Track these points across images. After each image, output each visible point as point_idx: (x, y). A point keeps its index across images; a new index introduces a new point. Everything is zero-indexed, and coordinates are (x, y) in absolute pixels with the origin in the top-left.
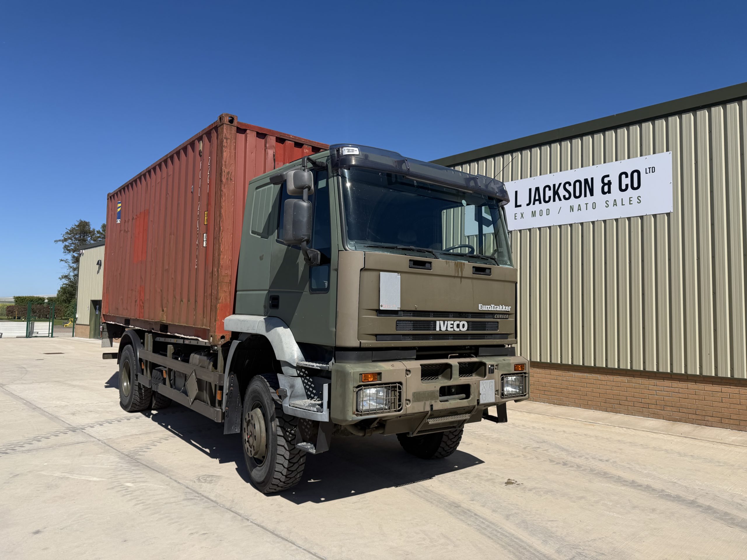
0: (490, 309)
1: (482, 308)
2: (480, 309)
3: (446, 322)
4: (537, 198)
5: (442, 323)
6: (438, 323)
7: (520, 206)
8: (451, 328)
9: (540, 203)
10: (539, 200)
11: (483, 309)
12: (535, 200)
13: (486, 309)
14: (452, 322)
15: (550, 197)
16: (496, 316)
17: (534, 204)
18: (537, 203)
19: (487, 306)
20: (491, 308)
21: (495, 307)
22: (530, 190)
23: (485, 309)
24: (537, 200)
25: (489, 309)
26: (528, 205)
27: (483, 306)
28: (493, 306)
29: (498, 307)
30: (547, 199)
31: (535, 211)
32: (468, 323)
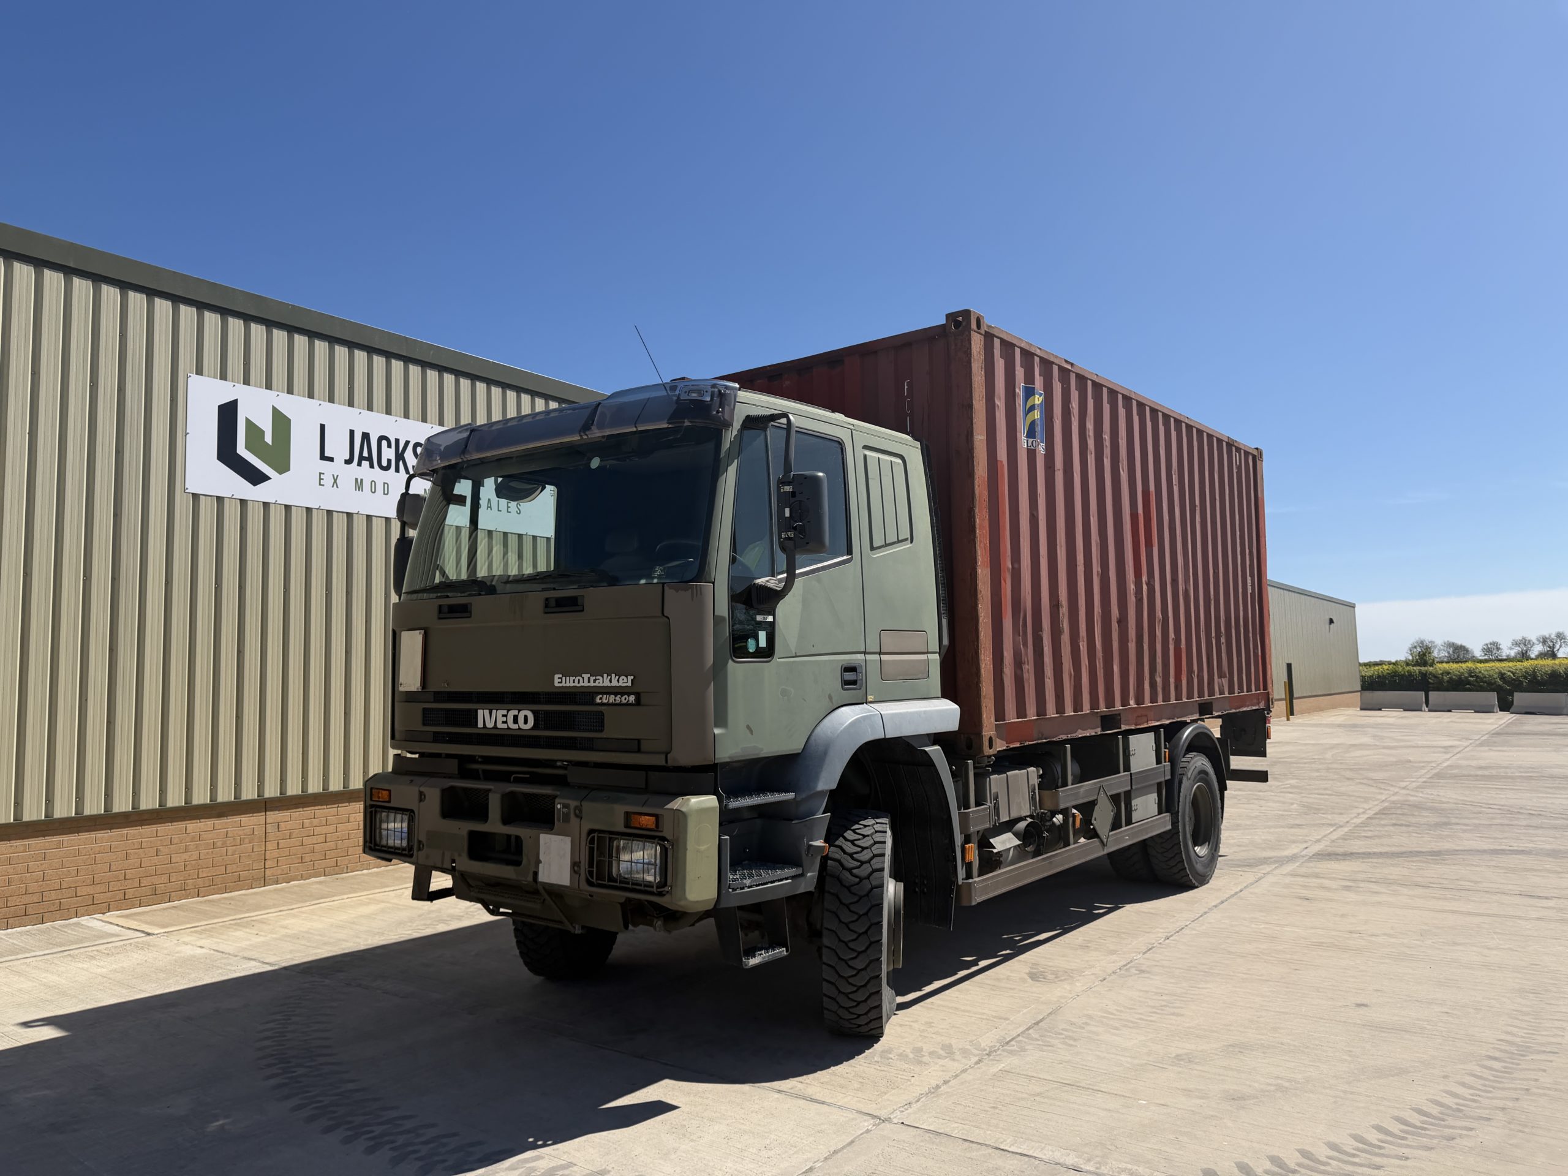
0: (582, 682)
1: (561, 683)
2: (557, 685)
3: (494, 712)
4: (365, 454)
5: (487, 712)
6: (480, 714)
7: (331, 459)
8: (503, 722)
9: (372, 466)
10: (370, 459)
11: (564, 685)
12: (361, 458)
13: (573, 685)
14: (505, 712)
15: (389, 461)
16: (601, 699)
17: (359, 464)
18: (365, 464)
19: (573, 678)
20: (587, 682)
21: (594, 680)
22: (352, 432)
23: (568, 684)
24: (366, 459)
25: (577, 684)
26: (348, 462)
27: (564, 678)
28: (587, 678)
29: (602, 679)
30: (385, 463)
31: (362, 480)
32: (535, 713)
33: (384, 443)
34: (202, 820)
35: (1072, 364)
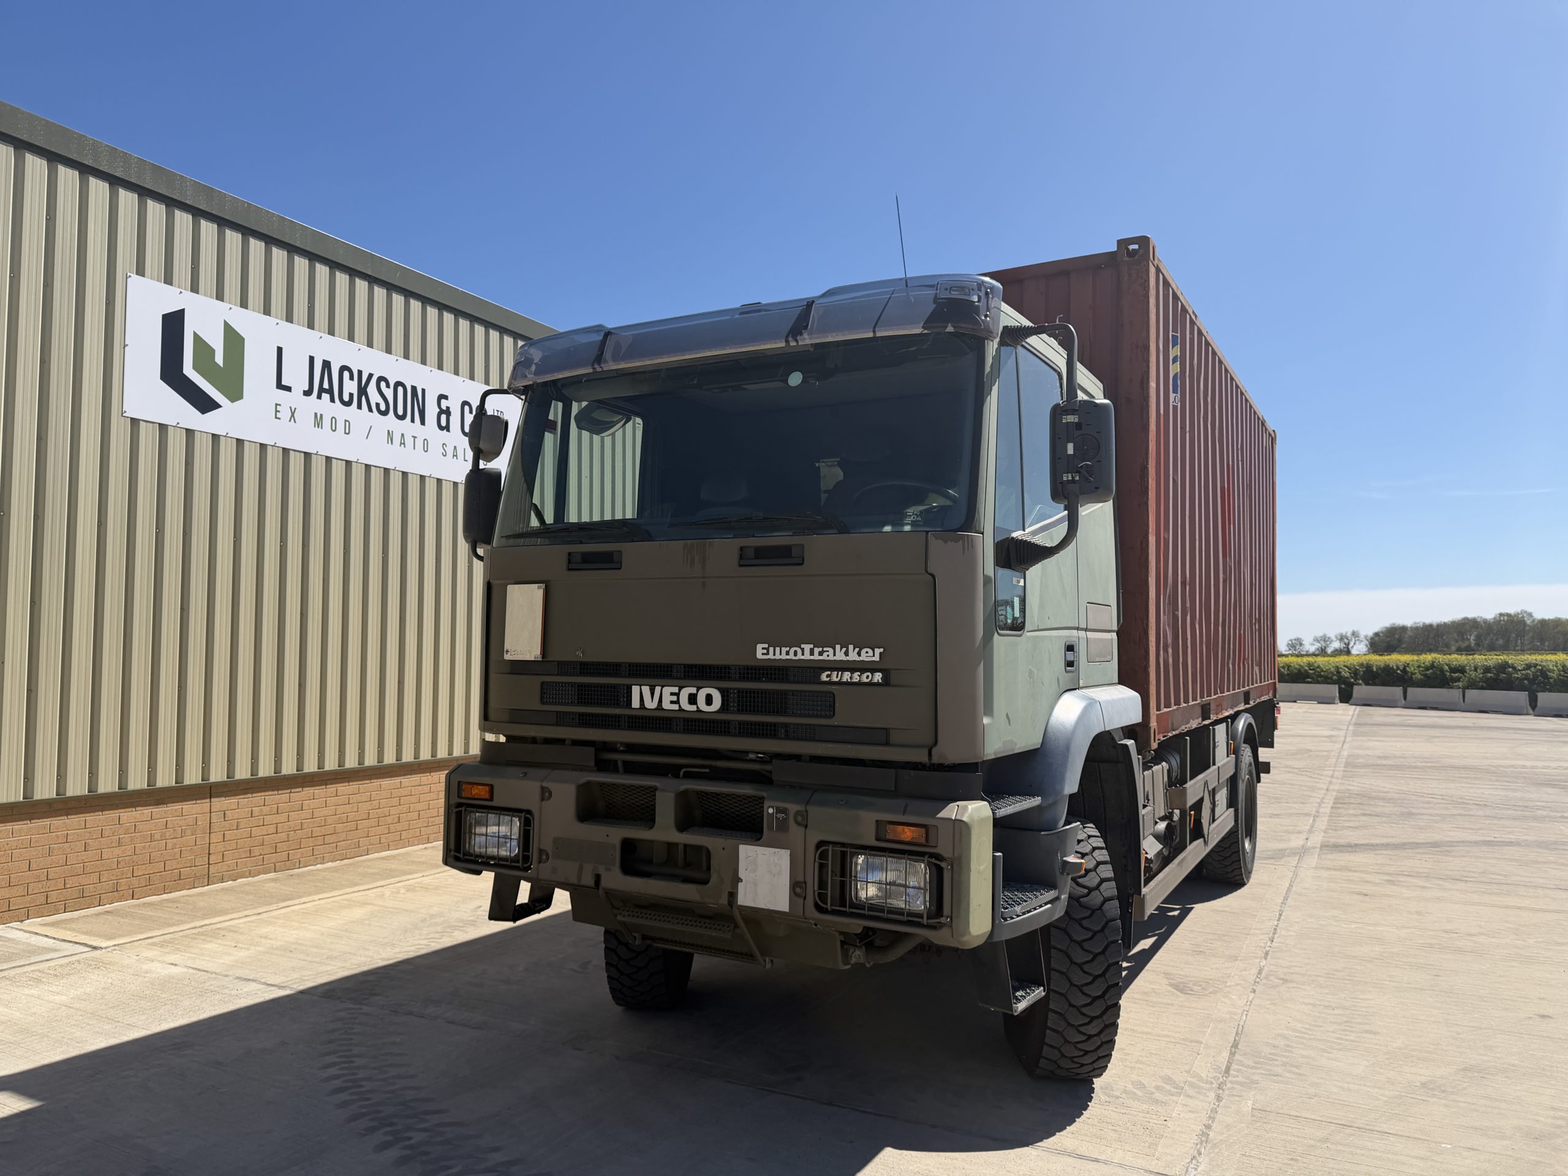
0: (800, 656)
1: (768, 654)
2: (759, 656)
3: (658, 689)
4: (326, 386)
5: (646, 690)
6: (635, 690)
7: (288, 389)
8: (672, 702)
9: (332, 400)
10: (330, 391)
11: (771, 656)
12: (321, 390)
13: (784, 657)
14: (675, 690)
15: (351, 395)
16: (828, 676)
17: (319, 397)
18: (326, 397)
19: (784, 650)
20: (806, 653)
21: (817, 650)
22: (312, 359)
23: (778, 657)
24: (326, 391)
25: (791, 656)
26: (307, 393)
27: (771, 649)
28: (807, 647)
29: (831, 650)
30: (346, 398)
31: (321, 415)
32: (724, 693)
33: (346, 374)
34: (137, 809)
35: (1196, 316)
